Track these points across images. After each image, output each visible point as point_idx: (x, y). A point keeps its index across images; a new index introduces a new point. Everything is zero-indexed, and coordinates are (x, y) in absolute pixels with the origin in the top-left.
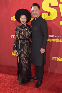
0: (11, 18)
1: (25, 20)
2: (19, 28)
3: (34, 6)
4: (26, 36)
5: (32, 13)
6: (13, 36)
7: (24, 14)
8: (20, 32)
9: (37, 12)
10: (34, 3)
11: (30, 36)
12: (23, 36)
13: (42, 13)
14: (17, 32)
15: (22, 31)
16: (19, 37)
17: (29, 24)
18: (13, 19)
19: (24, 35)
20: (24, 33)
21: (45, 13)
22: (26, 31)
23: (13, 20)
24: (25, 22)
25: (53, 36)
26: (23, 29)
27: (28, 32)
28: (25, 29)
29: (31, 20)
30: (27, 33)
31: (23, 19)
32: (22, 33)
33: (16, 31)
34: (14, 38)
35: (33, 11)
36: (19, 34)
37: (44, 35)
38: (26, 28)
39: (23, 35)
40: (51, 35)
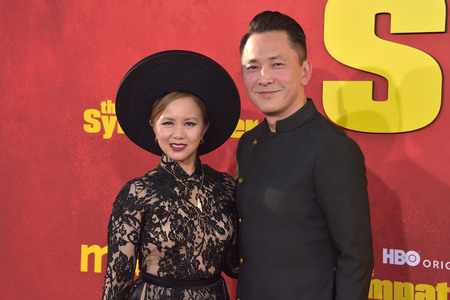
0: (88, 114)
1: (194, 134)
2: (142, 194)
3: (260, 30)
4: (190, 251)
5: (250, 78)
6: (91, 257)
7: (184, 91)
8: (146, 224)
9: (285, 75)
10: (266, 14)
11: (228, 257)
12: (172, 253)
13: (326, 84)
14: (126, 219)
15: (161, 213)
16: (142, 258)
17: (223, 159)
18: (103, 120)
19: (178, 245)
20: (180, 229)
21: (342, 83)
22: (193, 211)
23: (96, 129)
24: (192, 148)
25: (412, 258)
26: (174, 197)
27: (209, 225)
28: (187, 198)
29: (237, 135)
30: (199, 233)
31: (179, 126)
32: (167, 228)
33: (118, 212)
34: (98, 269)
35: (255, 65)
36: (141, 240)
37: (337, 252)
38: (195, 191)
39: (170, 244)
40: (400, 254)
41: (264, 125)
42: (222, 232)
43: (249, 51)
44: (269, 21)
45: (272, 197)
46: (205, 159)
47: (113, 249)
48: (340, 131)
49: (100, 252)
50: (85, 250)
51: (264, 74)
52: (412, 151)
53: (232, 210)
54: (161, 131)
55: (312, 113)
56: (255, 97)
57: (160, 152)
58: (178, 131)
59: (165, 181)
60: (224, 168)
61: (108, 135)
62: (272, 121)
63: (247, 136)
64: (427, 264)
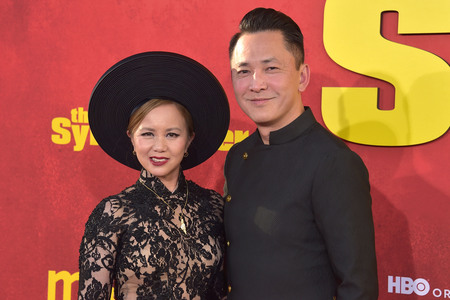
0: (56, 123)
2: (119, 213)
3: (252, 29)
4: (173, 278)
5: (241, 84)
6: (60, 284)
9: (280, 80)
12: (152, 280)
13: (325, 90)
14: (100, 242)
15: (140, 235)
17: (210, 175)
18: (74, 130)
19: (159, 271)
20: (161, 253)
21: (344, 90)
22: (175, 233)
23: (66, 140)
24: (174, 162)
25: (421, 287)
26: (154, 217)
28: (169, 218)
29: (225, 147)
31: (160, 137)
32: (146, 252)
33: (91, 234)
34: (67, 296)
35: (246, 69)
36: (117, 265)
37: (337, 280)
38: (178, 210)
39: (150, 270)
40: (407, 283)
41: (256, 136)
42: (209, 256)
43: (240, 53)
44: (262, 19)
45: (264, 217)
46: (189, 174)
47: (85, 275)
48: (341, 143)
49: (70, 278)
50: (53, 277)
51: (257, 79)
52: (422, 166)
53: (220, 231)
54: (139, 143)
55: (310, 123)
56: (246, 105)
57: (138, 167)
58: (159, 143)
59: (145, 198)
60: (210, 185)
61: (79, 147)
62: (265, 132)
63: (237, 148)
64: (437, 293)
